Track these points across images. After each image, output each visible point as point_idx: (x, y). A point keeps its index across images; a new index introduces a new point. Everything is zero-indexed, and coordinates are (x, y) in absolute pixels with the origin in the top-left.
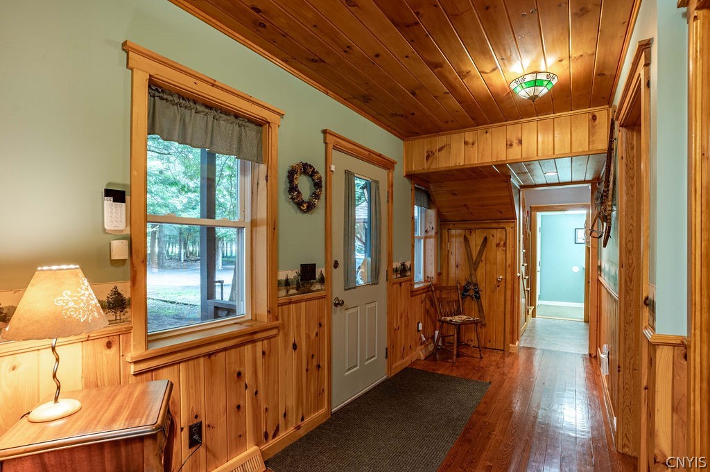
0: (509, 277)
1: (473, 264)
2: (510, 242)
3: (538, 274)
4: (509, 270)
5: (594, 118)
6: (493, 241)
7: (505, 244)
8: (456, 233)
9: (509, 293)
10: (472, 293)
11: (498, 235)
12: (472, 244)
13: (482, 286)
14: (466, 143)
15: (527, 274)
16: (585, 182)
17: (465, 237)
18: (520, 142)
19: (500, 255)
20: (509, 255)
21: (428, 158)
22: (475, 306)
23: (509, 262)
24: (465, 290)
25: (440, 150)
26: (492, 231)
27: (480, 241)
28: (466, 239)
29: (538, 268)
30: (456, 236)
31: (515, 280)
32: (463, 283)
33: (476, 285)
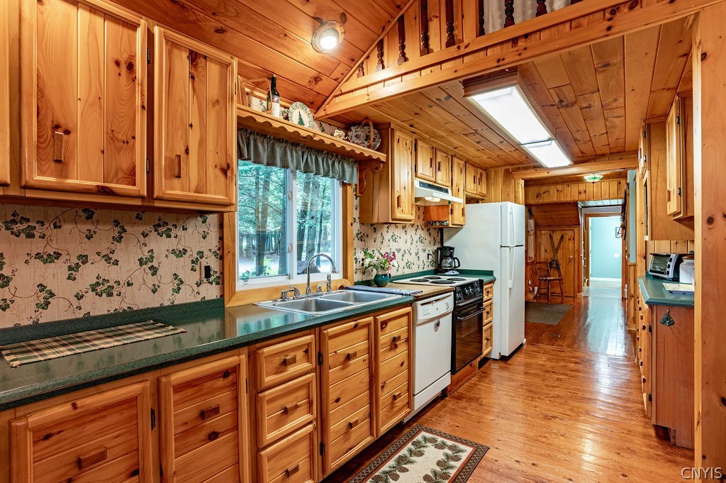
0: (576, 256)
1: (556, 251)
2: (576, 237)
3: (590, 258)
4: (576, 253)
5: (620, 183)
6: (566, 237)
7: (574, 239)
8: (545, 233)
9: (576, 265)
10: (554, 265)
11: (570, 234)
12: (554, 238)
13: (560, 262)
14: (558, 191)
15: (584, 257)
16: (618, 205)
17: (550, 235)
18: (585, 192)
19: (571, 245)
20: (576, 245)
21: (537, 197)
22: (556, 273)
23: (576, 248)
24: (551, 264)
25: (544, 193)
26: (566, 232)
27: (559, 237)
28: (551, 236)
29: (590, 255)
30: (545, 234)
31: (579, 258)
32: (549, 260)
33: (557, 261)
